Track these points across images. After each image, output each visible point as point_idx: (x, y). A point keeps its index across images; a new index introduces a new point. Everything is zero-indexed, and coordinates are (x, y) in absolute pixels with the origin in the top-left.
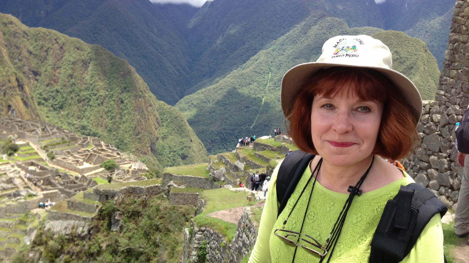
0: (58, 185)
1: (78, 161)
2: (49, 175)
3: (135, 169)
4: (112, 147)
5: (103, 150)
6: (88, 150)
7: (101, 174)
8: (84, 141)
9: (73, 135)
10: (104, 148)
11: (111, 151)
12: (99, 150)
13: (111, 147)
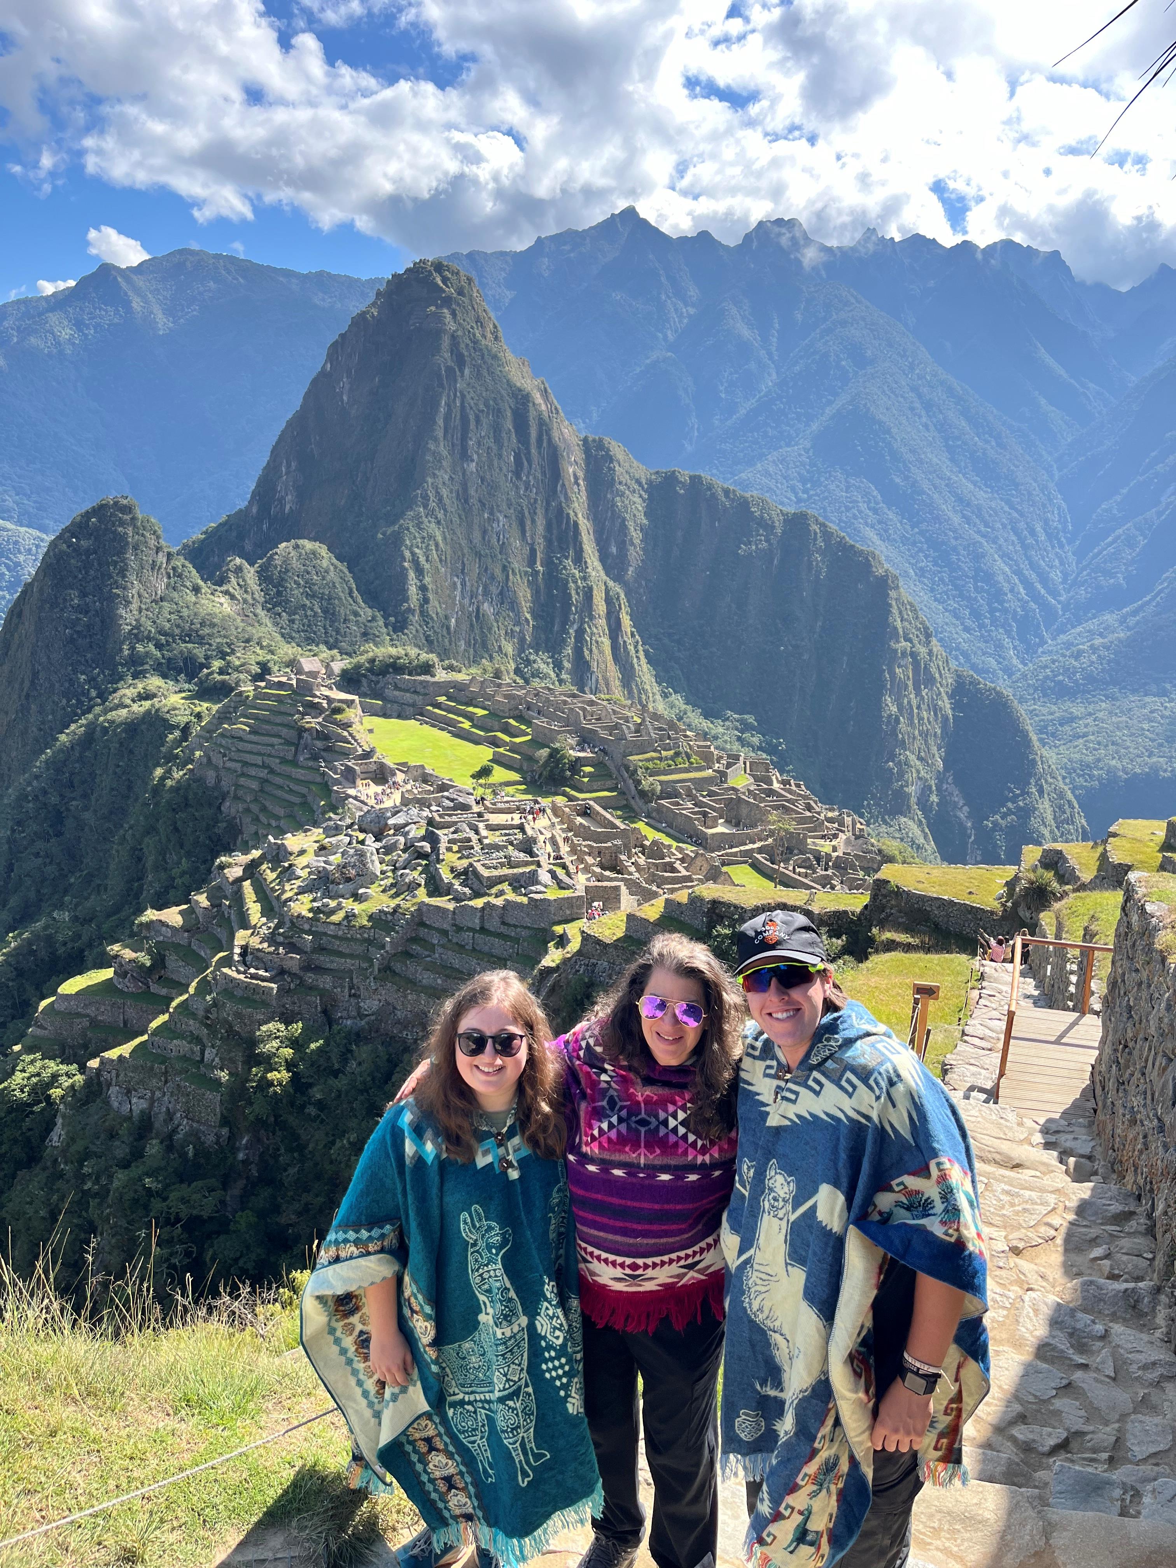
0: (632, 869)
1: (705, 814)
2: (618, 842)
3: (849, 854)
4: (798, 786)
5: (771, 792)
6: (733, 789)
7: (758, 856)
8: (729, 766)
9: (706, 747)
10: (776, 786)
11: (790, 796)
12: (763, 791)
13: (794, 788)
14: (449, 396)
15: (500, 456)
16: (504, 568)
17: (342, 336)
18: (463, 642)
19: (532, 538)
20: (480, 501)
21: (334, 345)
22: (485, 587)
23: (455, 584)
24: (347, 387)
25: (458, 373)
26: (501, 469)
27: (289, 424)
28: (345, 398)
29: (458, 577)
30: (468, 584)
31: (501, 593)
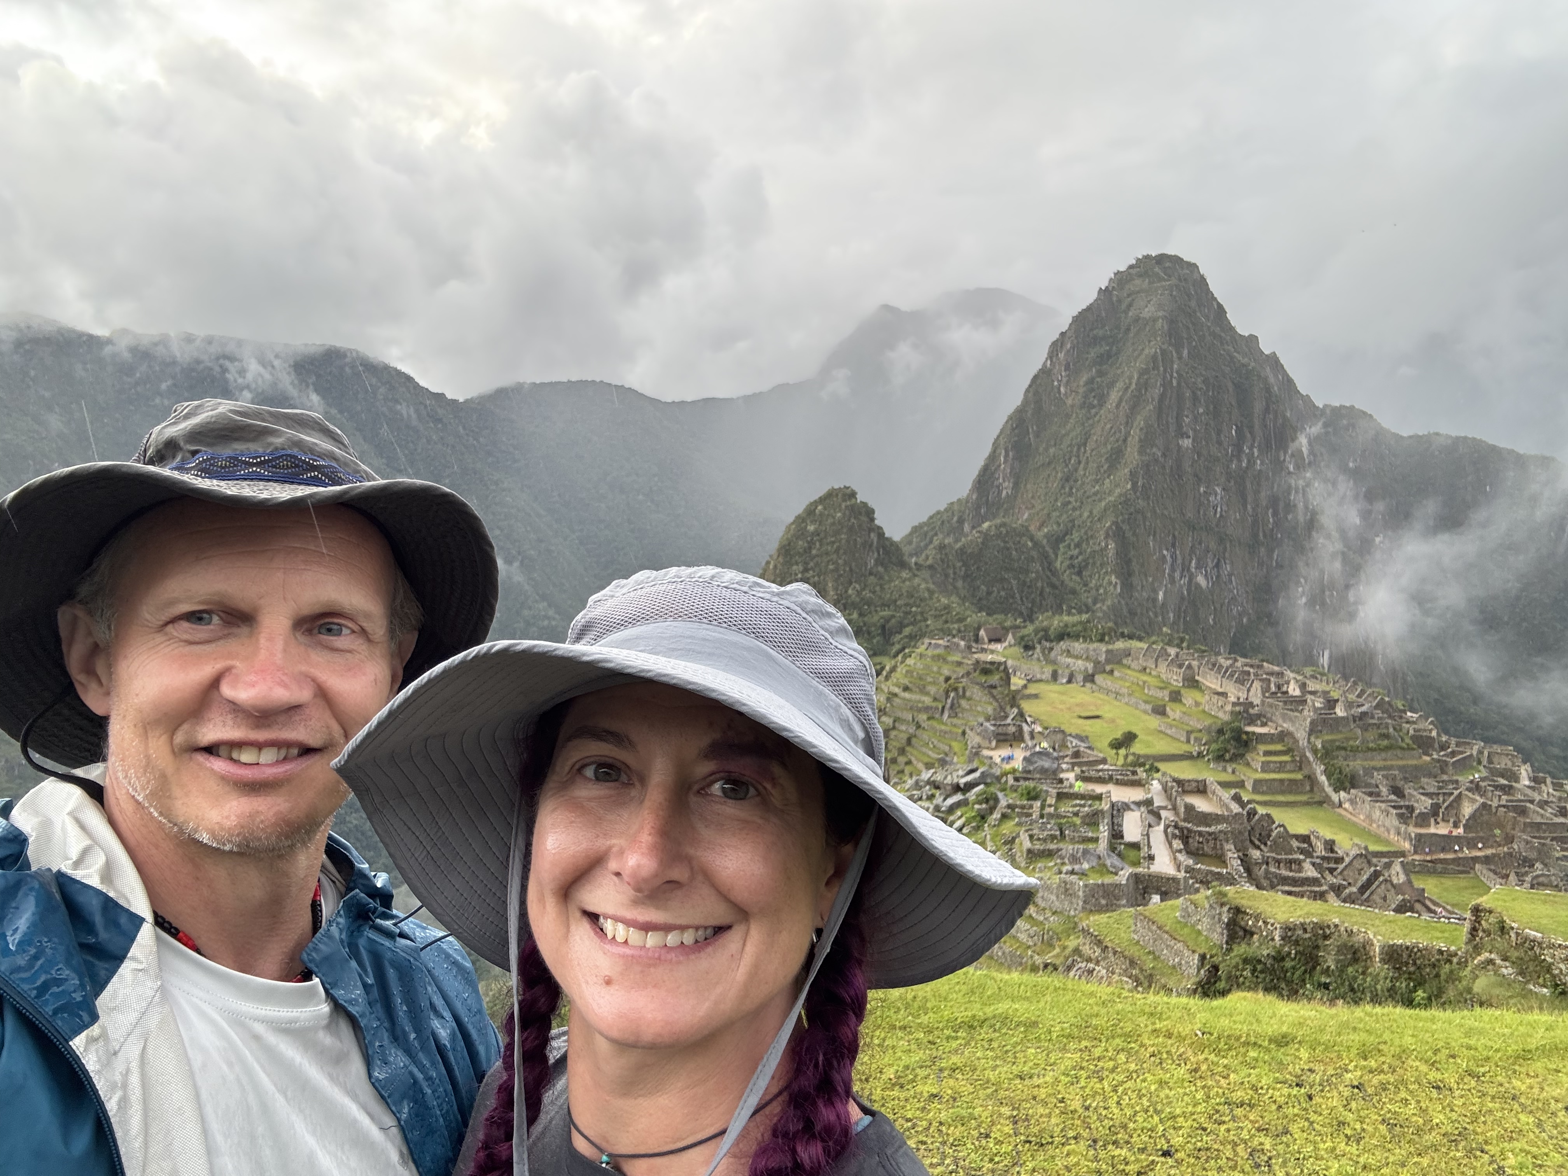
14: (1164, 378)
15: (1219, 433)
16: (1221, 541)
17: (1063, 334)
18: (1171, 615)
19: (1253, 509)
20: (1196, 475)
21: (1054, 344)
22: (1198, 560)
23: (1164, 556)
24: (1065, 380)
25: (1175, 354)
26: (1220, 443)
27: (1010, 418)
28: (1062, 390)
29: (1167, 550)
30: (1179, 557)
31: (1217, 566)
